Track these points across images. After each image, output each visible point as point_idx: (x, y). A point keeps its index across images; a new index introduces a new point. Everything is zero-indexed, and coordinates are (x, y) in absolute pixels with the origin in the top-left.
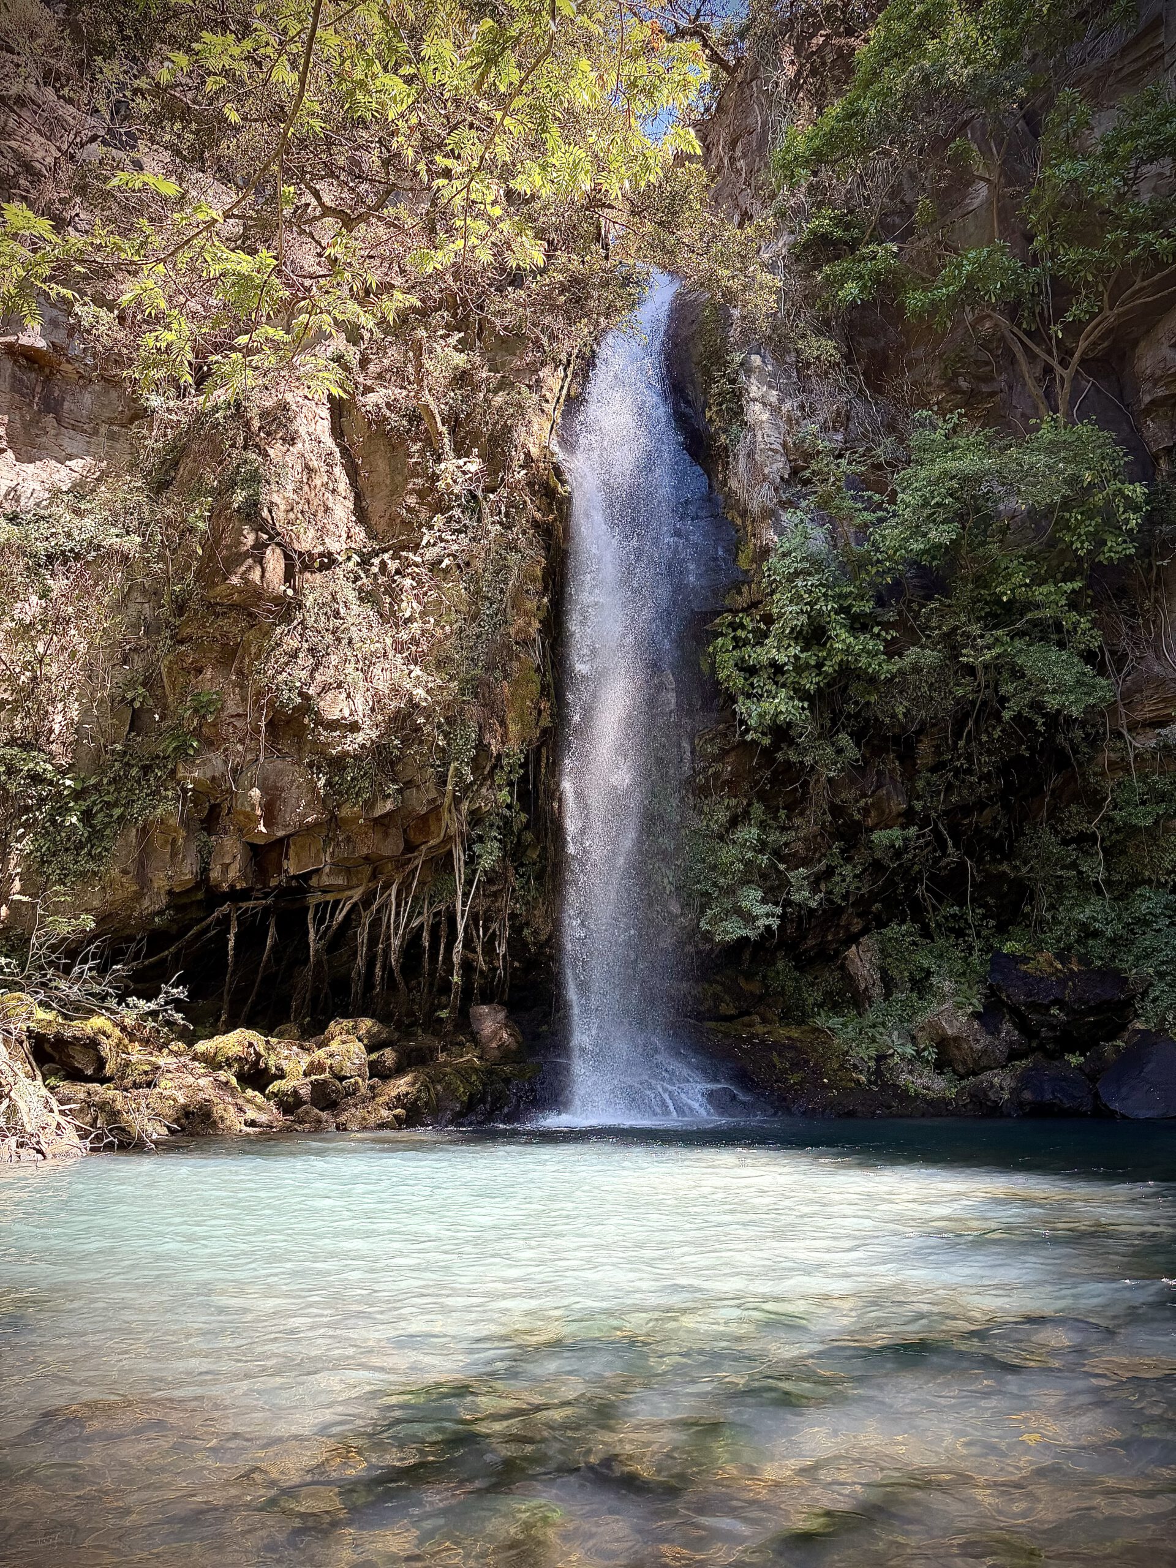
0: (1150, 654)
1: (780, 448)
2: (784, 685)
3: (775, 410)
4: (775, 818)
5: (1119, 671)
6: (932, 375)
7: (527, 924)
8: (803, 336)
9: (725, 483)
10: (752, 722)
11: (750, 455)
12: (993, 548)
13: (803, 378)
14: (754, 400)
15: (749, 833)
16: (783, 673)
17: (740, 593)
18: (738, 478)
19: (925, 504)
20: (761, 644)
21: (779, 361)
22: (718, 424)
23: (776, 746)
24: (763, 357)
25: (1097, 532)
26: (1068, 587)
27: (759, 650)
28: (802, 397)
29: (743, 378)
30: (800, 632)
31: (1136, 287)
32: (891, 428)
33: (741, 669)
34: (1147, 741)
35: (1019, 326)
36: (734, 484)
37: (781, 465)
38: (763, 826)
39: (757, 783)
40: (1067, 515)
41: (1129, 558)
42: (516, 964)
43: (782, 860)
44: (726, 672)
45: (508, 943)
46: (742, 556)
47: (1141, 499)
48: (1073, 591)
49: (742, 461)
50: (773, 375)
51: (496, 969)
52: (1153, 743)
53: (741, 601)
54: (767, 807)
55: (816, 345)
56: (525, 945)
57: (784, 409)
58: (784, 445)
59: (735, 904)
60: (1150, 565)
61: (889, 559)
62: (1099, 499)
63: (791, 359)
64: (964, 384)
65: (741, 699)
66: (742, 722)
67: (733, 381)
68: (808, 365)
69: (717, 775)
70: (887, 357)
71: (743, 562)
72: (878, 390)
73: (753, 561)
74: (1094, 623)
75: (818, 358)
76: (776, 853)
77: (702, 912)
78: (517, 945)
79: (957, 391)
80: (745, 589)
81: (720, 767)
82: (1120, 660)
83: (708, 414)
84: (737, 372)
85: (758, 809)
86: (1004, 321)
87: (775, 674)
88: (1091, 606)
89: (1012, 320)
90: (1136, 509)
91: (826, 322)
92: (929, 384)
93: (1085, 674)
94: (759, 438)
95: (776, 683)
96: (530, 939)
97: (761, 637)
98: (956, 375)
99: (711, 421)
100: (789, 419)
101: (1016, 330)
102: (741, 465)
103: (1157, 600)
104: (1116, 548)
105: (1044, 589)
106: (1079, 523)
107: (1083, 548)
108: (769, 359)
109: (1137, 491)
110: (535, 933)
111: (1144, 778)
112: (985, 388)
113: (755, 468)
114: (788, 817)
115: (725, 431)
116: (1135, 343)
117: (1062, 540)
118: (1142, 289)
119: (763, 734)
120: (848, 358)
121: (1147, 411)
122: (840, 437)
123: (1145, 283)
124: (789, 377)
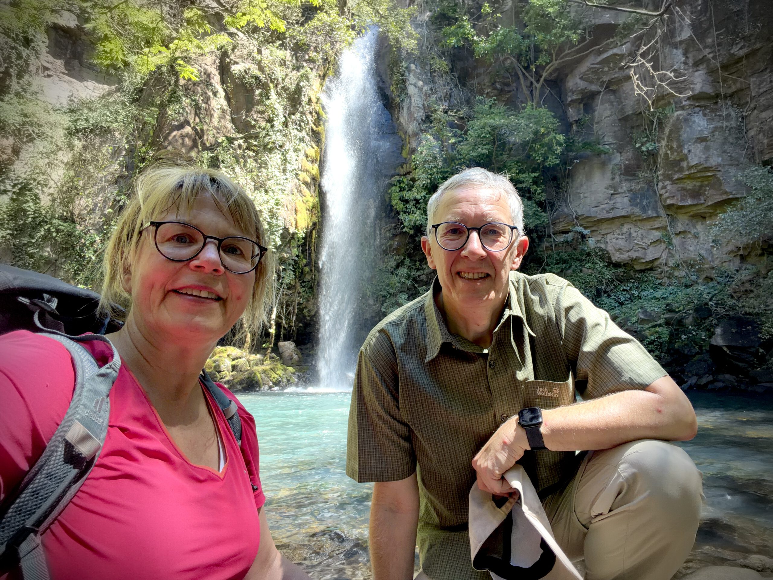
0: (564, 204)
1: (422, 106)
2: (419, 209)
3: (421, 90)
4: (415, 265)
5: (552, 211)
6: (486, 81)
7: (306, 307)
8: (433, 58)
9: (398, 119)
10: (406, 224)
11: (409, 108)
12: (505, 157)
13: (432, 77)
14: (411, 84)
15: (403, 271)
16: (419, 203)
17: (402, 167)
18: (404, 118)
19: (479, 136)
20: (410, 190)
21: (423, 68)
22: (396, 93)
23: (416, 235)
24: (416, 66)
25: (545, 154)
26: (533, 175)
27: (410, 192)
28: (432, 86)
29: (407, 74)
30: (427, 187)
31: (566, 52)
32: (468, 102)
33: (402, 201)
34: (560, 239)
35: (520, 63)
36: (402, 120)
37: (421, 114)
38: (409, 268)
39: (407, 250)
40: (534, 145)
41: (558, 165)
42: (301, 325)
43: (417, 282)
44: (396, 202)
45: (297, 315)
46: (404, 152)
47: (562, 141)
48: (535, 177)
49: (405, 110)
50: (420, 74)
51: (291, 327)
52: (562, 240)
53: (402, 171)
54: (411, 260)
55: (438, 62)
56: (304, 317)
57: (424, 90)
58: (423, 105)
59: (396, 301)
60: (566, 169)
61: (464, 158)
62: (546, 140)
63: (428, 68)
64: (498, 86)
65: (401, 213)
66: (402, 223)
67: (402, 75)
68: (435, 71)
69: (391, 246)
70: (468, 71)
71: (404, 154)
72: (464, 85)
73: (408, 154)
74: (543, 191)
75: (439, 68)
76: (415, 279)
77: (382, 304)
78: (301, 317)
79: (495, 89)
80: (405, 166)
81: (392, 242)
82: (552, 205)
83: (392, 88)
84: (404, 71)
85: (407, 261)
86: (515, 60)
87: (416, 203)
88: (542, 183)
89: (518, 61)
90: (560, 145)
91: (443, 53)
92: (484, 85)
93: (538, 211)
94: (413, 101)
95: (416, 207)
96: (307, 314)
97: (411, 187)
98: (495, 82)
99: (393, 91)
100: (426, 95)
101: (519, 65)
102: (405, 111)
103: (567, 183)
104: (552, 161)
105: (524, 175)
106: (539, 149)
107: (540, 159)
108: (419, 67)
109: (561, 138)
110: (309, 311)
111: (558, 254)
112: (506, 89)
113: (410, 114)
114: (420, 265)
115: (399, 96)
116: (567, 75)
117: (532, 155)
118: (569, 53)
119: (410, 229)
120: (452, 71)
121: (569, 105)
122: (447, 104)
123: (569, 51)
124: (427, 76)
